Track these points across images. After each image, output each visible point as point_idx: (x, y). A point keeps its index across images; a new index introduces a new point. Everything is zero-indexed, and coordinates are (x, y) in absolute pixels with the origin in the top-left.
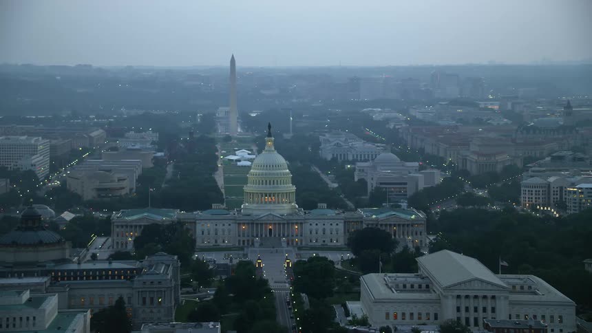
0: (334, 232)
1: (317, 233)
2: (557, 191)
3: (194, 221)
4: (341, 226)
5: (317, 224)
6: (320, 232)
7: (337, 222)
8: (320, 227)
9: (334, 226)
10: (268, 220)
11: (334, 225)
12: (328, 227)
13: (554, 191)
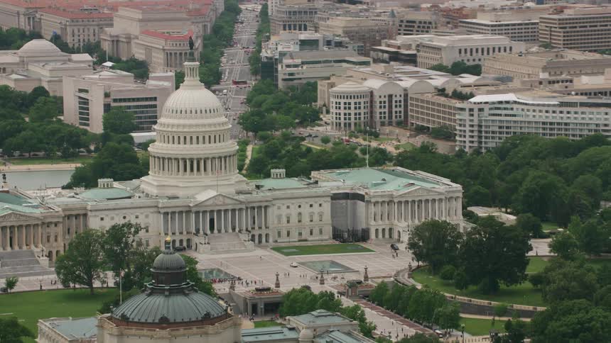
0: (316, 218)
1: (288, 222)
2: (385, 102)
3: (83, 212)
4: (327, 207)
5: (288, 207)
6: (294, 219)
7: (321, 201)
8: (294, 211)
9: (316, 209)
10: (217, 205)
11: (316, 206)
12: (306, 210)
13: (381, 102)
